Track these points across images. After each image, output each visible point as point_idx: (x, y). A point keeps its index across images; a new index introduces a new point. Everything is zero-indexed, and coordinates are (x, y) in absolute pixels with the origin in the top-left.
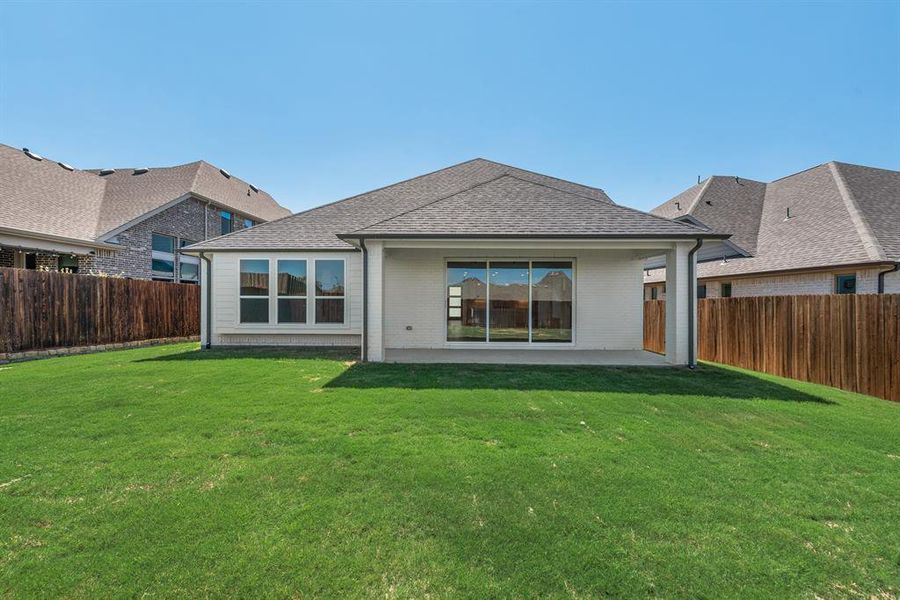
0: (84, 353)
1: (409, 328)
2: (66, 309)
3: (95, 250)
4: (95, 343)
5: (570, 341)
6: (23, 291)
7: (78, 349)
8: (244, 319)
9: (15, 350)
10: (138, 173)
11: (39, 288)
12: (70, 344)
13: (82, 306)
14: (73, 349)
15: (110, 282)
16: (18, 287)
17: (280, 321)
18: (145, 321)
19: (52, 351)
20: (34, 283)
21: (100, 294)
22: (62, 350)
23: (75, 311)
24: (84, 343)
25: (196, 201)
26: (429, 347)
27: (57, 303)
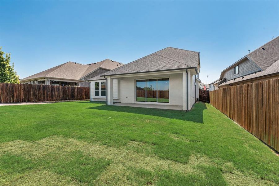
0: (72, 101)
1: (127, 98)
2: (69, 93)
3: (80, 81)
4: (75, 100)
5: (169, 102)
6: (61, 90)
7: (71, 101)
8: (95, 95)
9: (60, 100)
10: (95, 64)
11: (64, 89)
12: (70, 100)
13: (72, 92)
14: (70, 101)
15: (78, 88)
16: (61, 89)
17: (101, 96)
18: (85, 96)
19: (67, 101)
20: (63, 88)
21: (76, 90)
22: (68, 101)
23: (71, 93)
24: (72, 100)
25: (101, 69)
26: (131, 103)
27: (68, 92)
